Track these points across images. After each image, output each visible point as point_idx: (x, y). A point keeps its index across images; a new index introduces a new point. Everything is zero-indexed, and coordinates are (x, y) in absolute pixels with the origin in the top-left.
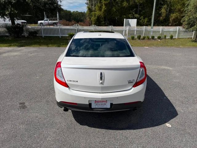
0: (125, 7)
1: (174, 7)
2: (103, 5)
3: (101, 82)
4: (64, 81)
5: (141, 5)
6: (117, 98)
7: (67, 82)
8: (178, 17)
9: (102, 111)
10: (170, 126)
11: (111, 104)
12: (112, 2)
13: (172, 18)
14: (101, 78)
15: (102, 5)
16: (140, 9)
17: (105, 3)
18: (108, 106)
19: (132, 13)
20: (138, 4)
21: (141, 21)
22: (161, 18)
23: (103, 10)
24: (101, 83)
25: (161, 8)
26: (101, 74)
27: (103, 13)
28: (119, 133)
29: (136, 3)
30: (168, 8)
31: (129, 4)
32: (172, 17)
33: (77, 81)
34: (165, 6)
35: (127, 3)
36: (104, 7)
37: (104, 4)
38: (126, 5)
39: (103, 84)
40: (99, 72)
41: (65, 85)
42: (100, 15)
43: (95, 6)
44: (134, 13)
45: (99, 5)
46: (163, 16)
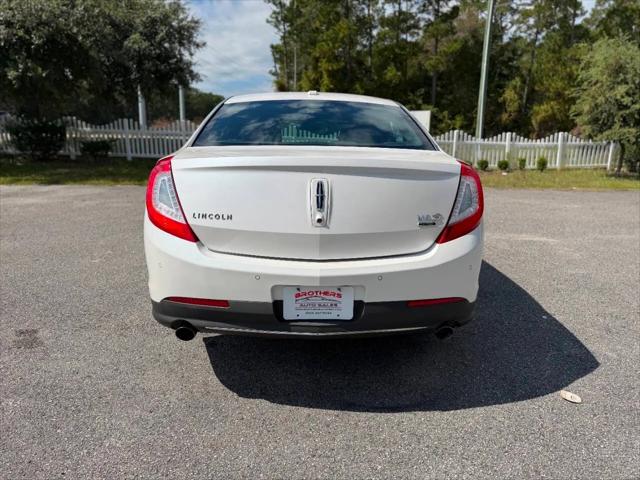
0: (391, 81)
1: (542, 84)
2: (325, 76)
3: (319, 216)
4: (182, 221)
5: (440, 76)
6: (380, 277)
7: (191, 221)
8: (554, 115)
9: (322, 330)
10: (578, 399)
11: (358, 305)
12: (352, 67)
13: (539, 118)
14: (320, 205)
15: (321, 77)
16: (439, 89)
17: (330, 68)
18: (346, 313)
20: (432, 74)
21: (444, 125)
22: (505, 116)
23: (323, 89)
24: (319, 221)
25: (501, 87)
26: (320, 187)
28: (387, 420)
29: (427, 71)
30: (523, 89)
31: (404, 74)
32: (538, 113)
33: (230, 217)
34: (517, 81)
35: (398, 70)
36: (326, 81)
37: (328, 71)
38: (395, 76)
39: (326, 226)
40: (310, 181)
41: (185, 232)
43: (299, 80)
44: (419, 101)
45: (313, 76)
46: (509, 109)
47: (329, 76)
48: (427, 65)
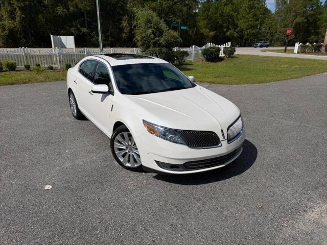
0: (61, 14)
2: (17, 9)
5: (88, 12)
12: (35, 4)
15: (15, 9)
17: (20, 6)
19: (76, 26)
20: (83, 11)
22: (124, 35)
23: (18, 19)
25: (121, 19)
27: (20, 23)
29: (80, 9)
31: (68, 10)
35: (64, 8)
36: (19, 13)
37: (18, 6)
38: (63, 12)
42: (15, 27)
44: (79, 26)
45: (9, 9)
46: (125, 31)
47: (19, 9)
48: (80, 6)
